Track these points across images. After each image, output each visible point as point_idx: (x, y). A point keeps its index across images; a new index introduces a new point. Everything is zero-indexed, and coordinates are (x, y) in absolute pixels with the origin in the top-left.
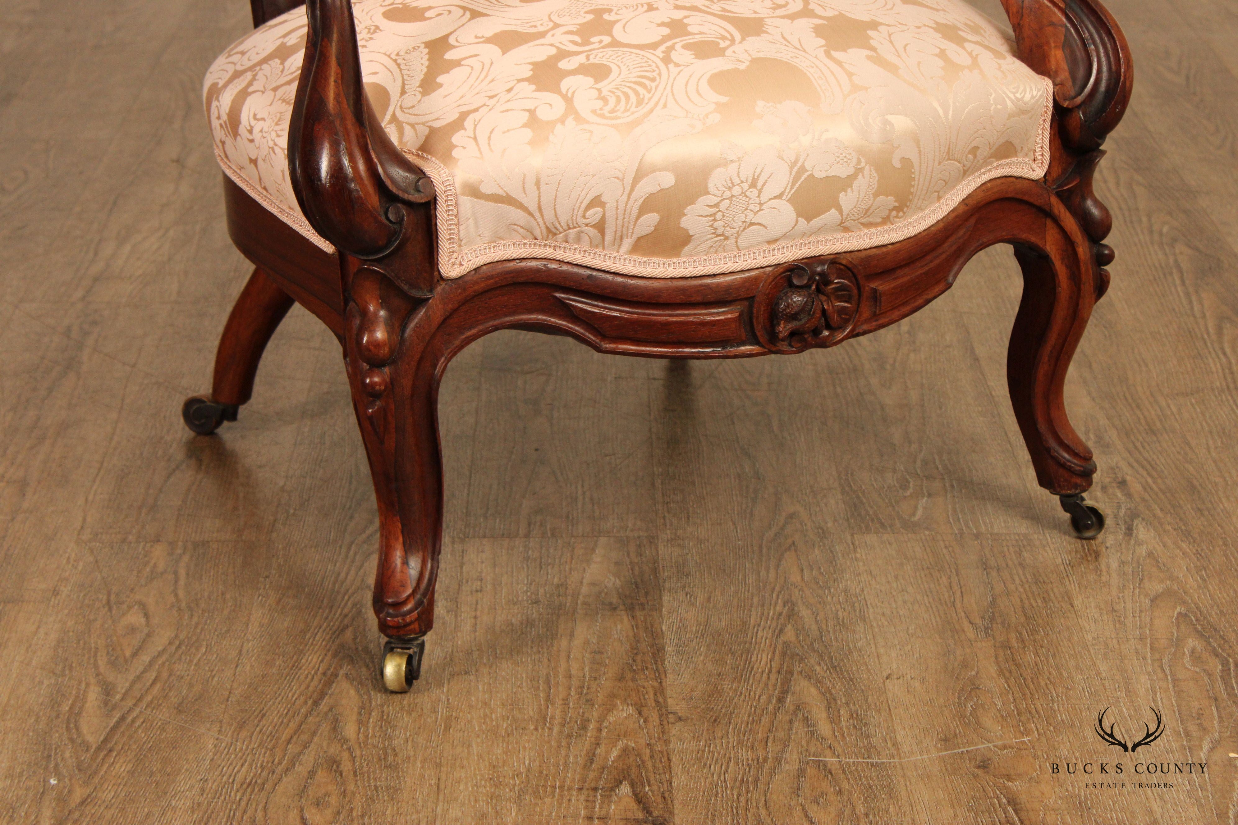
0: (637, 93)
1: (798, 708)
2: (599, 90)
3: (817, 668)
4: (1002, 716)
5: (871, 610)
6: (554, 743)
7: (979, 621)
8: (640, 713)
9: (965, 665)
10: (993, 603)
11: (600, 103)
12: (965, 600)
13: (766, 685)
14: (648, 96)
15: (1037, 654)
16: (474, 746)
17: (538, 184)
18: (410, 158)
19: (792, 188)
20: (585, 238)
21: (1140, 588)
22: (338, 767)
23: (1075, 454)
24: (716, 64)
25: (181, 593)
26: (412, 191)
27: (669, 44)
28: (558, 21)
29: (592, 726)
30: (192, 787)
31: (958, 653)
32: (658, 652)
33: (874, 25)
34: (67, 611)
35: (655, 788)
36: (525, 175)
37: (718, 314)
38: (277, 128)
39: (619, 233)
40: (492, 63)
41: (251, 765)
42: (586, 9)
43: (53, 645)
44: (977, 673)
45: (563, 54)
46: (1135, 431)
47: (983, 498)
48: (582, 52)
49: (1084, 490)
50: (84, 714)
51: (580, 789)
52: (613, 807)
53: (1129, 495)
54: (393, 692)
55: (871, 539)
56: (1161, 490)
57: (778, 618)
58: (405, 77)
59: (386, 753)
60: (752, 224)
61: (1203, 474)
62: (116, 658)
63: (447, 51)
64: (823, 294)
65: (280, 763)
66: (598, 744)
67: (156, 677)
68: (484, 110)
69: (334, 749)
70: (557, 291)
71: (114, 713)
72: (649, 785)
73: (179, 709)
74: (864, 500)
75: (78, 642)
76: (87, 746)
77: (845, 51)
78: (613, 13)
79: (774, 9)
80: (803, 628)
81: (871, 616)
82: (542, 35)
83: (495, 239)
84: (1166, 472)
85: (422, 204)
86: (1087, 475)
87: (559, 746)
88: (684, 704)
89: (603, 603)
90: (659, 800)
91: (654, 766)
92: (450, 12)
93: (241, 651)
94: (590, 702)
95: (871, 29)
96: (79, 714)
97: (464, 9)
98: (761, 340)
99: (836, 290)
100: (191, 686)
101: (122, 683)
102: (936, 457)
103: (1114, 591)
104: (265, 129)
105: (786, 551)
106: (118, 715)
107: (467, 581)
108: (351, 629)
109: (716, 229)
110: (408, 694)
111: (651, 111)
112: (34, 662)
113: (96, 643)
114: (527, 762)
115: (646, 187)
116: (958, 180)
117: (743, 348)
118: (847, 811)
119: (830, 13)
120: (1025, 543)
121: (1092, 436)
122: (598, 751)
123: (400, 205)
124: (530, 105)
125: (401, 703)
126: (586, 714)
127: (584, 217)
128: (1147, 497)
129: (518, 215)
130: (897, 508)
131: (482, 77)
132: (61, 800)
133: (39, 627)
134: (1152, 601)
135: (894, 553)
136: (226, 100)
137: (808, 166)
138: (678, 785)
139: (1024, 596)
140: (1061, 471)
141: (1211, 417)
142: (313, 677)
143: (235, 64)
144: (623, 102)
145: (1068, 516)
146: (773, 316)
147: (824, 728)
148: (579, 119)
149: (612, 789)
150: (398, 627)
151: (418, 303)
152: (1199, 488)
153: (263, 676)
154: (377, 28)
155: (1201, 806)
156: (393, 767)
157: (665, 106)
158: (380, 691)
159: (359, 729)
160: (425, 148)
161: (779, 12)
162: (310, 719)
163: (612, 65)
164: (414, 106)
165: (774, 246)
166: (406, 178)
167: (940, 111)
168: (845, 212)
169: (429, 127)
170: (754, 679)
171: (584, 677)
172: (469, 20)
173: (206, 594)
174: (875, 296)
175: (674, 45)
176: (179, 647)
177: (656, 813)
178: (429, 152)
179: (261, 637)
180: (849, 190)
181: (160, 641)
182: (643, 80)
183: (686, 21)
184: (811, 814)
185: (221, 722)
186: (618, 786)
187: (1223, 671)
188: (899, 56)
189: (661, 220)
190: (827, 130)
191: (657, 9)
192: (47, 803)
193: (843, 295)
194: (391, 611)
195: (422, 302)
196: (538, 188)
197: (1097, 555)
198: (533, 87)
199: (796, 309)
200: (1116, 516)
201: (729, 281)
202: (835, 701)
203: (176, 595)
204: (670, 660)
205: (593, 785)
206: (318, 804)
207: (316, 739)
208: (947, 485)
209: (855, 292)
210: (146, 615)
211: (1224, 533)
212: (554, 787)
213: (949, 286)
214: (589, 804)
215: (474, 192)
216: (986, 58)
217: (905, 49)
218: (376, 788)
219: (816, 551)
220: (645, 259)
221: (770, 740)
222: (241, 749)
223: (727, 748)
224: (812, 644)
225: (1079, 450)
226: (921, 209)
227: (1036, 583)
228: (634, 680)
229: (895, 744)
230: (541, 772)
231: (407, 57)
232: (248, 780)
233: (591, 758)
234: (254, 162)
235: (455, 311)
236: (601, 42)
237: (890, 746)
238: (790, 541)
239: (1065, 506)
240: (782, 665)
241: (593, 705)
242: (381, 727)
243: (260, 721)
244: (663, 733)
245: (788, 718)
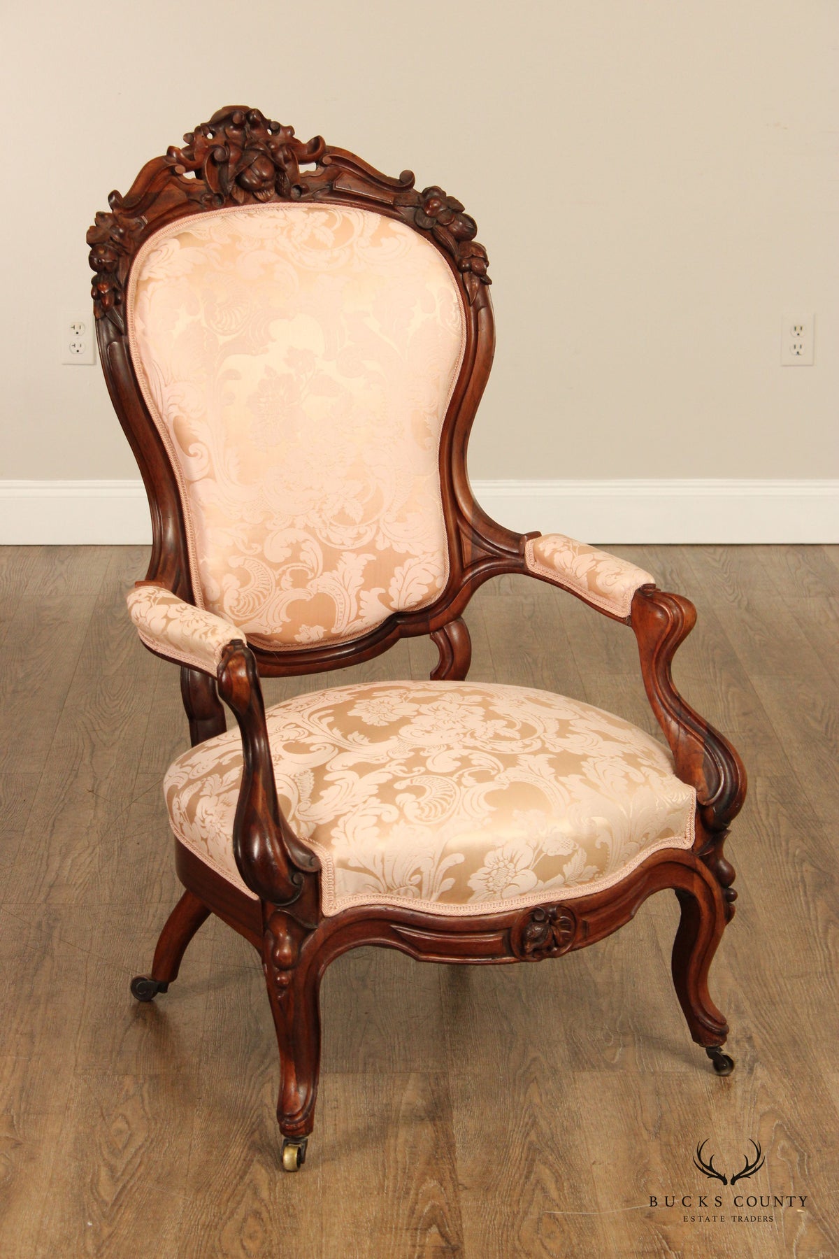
0: (442, 806)
1: (538, 1182)
2: (419, 803)
3: (550, 1157)
4: (662, 1187)
5: (584, 1121)
6: (389, 1202)
7: (651, 1129)
8: (441, 1185)
9: (641, 1156)
10: (661, 1117)
11: (419, 812)
12: (644, 1115)
13: (518, 1168)
14: (448, 807)
15: (686, 1149)
16: (341, 1203)
17: (383, 861)
18: (305, 843)
19: (535, 862)
20: (410, 893)
21: (754, 1108)
22: (260, 1216)
23: (715, 1021)
24: (489, 786)
25: (147, 1109)
26: (307, 865)
27: (460, 772)
28: (394, 756)
29: (412, 1192)
30: (174, 1227)
31: (638, 1148)
32: (451, 1147)
33: (585, 757)
34: (77, 1120)
35: (452, 1229)
36: (375, 856)
37: (490, 938)
38: (221, 821)
39: (430, 890)
40: (353, 784)
41: (207, 1214)
42: (409, 748)
43: (73, 1141)
44: (649, 1161)
45: (396, 779)
46: (762, 1002)
47: (659, 1048)
48: (408, 778)
49: (722, 1045)
50: (100, 1184)
51: (407, 1229)
52: (427, 1239)
53: (753, 1047)
54: (289, 1171)
55: (586, 1075)
56: (774, 1043)
57: (526, 1126)
58: (301, 792)
59: (288, 1208)
60: (510, 884)
61: (803, 1033)
62: (114, 1150)
63: (326, 775)
64: (553, 925)
65: (224, 1213)
66: (417, 1203)
67: (141, 1162)
68: (350, 815)
69: (256, 1206)
70: (392, 924)
71: (119, 1183)
72: (448, 1227)
73: (158, 1181)
74: (582, 1049)
75: (88, 1140)
76: (106, 1204)
77: (567, 776)
78: (426, 752)
79: (524, 748)
80: (542, 1132)
81: (584, 1125)
82: (383, 766)
83: (357, 892)
84: (779, 1031)
85: (313, 873)
86: (723, 1035)
87: (393, 1204)
88: (468, 1179)
89: (416, 1116)
90: (455, 1236)
91: (451, 1216)
92: (325, 748)
93: (190, 1145)
94: (410, 1178)
95: (583, 761)
96: (97, 1184)
97: (334, 745)
98: (516, 953)
99: (561, 922)
100: (163, 1167)
101: (120, 1165)
102: (630, 1020)
103: (738, 1110)
104: (214, 821)
105: (531, 1083)
106: (121, 1185)
107: (328, 1102)
108: (257, 1132)
109: (489, 887)
110: (297, 1174)
111: (451, 816)
112: (63, 1151)
113: (99, 1140)
114: (374, 1213)
115: (448, 863)
116: (637, 853)
117: (505, 958)
118: (567, 1242)
119: (558, 750)
120: (684, 1078)
121: (733, 1006)
122: (417, 1207)
123: (300, 874)
124: (378, 812)
125: (294, 1178)
126: (409, 1185)
127: (410, 880)
128: (765, 1048)
129: (370, 879)
130: (602, 1055)
131: (347, 793)
132: (97, 1234)
133: (61, 1130)
134: (761, 1116)
135: (600, 1084)
136: (185, 798)
137: (544, 849)
138: (466, 1227)
139: (681, 1113)
140: (706, 1032)
141: (812, 993)
142: (238, 1162)
143: (188, 774)
144: (433, 811)
145: (711, 1061)
146: (523, 939)
147: (554, 1193)
148: (407, 822)
149: (426, 1229)
150: (293, 1130)
151: (309, 932)
152: (799, 1042)
153: (207, 1161)
154: (280, 756)
155: (776, 1240)
156: (293, 1216)
157: (458, 813)
158: (280, 1171)
159: (270, 1193)
160: (314, 837)
161: (527, 750)
162: (239, 1187)
163: (427, 787)
164: (306, 811)
165: (523, 897)
166: (304, 857)
167: (625, 813)
168: (567, 876)
169: (317, 824)
170: (511, 1164)
171: (406, 1162)
172: (338, 754)
173: (163, 1109)
174: (585, 925)
175: (463, 773)
176: (151, 1143)
177: (453, 1243)
178: (316, 840)
179: (202, 1137)
180: (569, 863)
181: (139, 1139)
182: (445, 797)
183: (470, 757)
184: (546, 1244)
185: (185, 1189)
186: (430, 1228)
187: (799, 1161)
188: (600, 779)
189: (456, 882)
190: (556, 827)
191: (452, 748)
192: (89, 1236)
193: (566, 926)
194: (288, 1120)
195: (311, 931)
196: (383, 864)
197: (729, 1086)
198: (379, 800)
199: (537, 935)
200: (744, 1061)
201: (496, 918)
202: (561, 1178)
203: (144, 1110)
204: (459, 1151)
205: (415, 1227)
206: (251, 1237)
207: (244, 1199)
208: (636, 1039)
209: (573, 924)
210: (127, 1123)
211: (812, 1073)
212: (391, 1228)
213: (632, 917)
214: (413, 1238)
215: (344, 865)
216: (653, 776)
217: (603, 773)
218: (285, 1228)
219: (550, 1083)
220: (446, 905)
221: (521, 1201)
222: (200, 1205)
223: (495, 1205)
224: (547, 1142)
225: (718, 1019)
226: (614, 871)
227: (689, 1105)
228: (437, 1164)
229: (597, 1203)
230: (383, 1220)
231: (301, 778)
232: (207, 1223)
233: (412, 1211)
234: (205, 840)
235: (330, 937)
236: (419, 771)
237: (593, 1205)
238: (533, 1076)
239: (710, 1055)
240: (528, 1156)
241: (412, 1179)
242: (283, 1192)
243: (208, 1188)
244: (456, 1196)
245: (532, 1188)
